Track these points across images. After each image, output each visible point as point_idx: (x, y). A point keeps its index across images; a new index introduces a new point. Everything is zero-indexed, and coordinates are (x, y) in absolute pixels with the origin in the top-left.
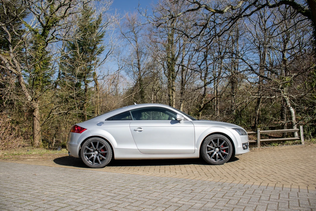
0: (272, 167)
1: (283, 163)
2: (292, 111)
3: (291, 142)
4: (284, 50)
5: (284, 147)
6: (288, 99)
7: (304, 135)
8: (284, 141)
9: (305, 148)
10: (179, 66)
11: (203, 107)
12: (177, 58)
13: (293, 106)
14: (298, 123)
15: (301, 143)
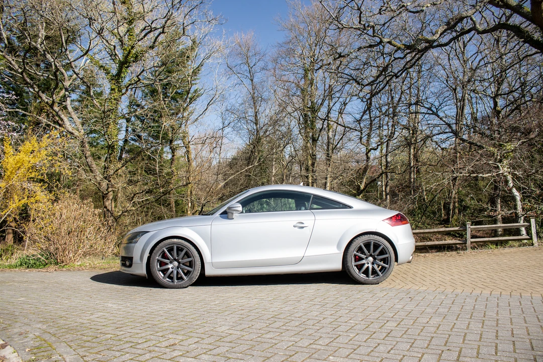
0: (498, 274)
1: (512, 269)
2: (517, 197)
3: (517, 244)
4: (497, 95)
5: (507, 250)
6: (509, 177)
7: (537, 233)
8: (507, 241)
9: (540, 251)
11: (364, 189)
12: (319, 109)
13: (519, 189)
14: (526, 214)
15: (533, 244)
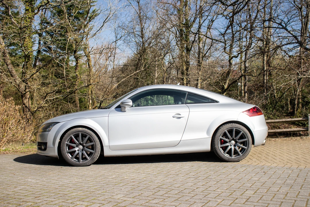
10: (195, 34)
11: (227, 88)
12: (192, 25)
